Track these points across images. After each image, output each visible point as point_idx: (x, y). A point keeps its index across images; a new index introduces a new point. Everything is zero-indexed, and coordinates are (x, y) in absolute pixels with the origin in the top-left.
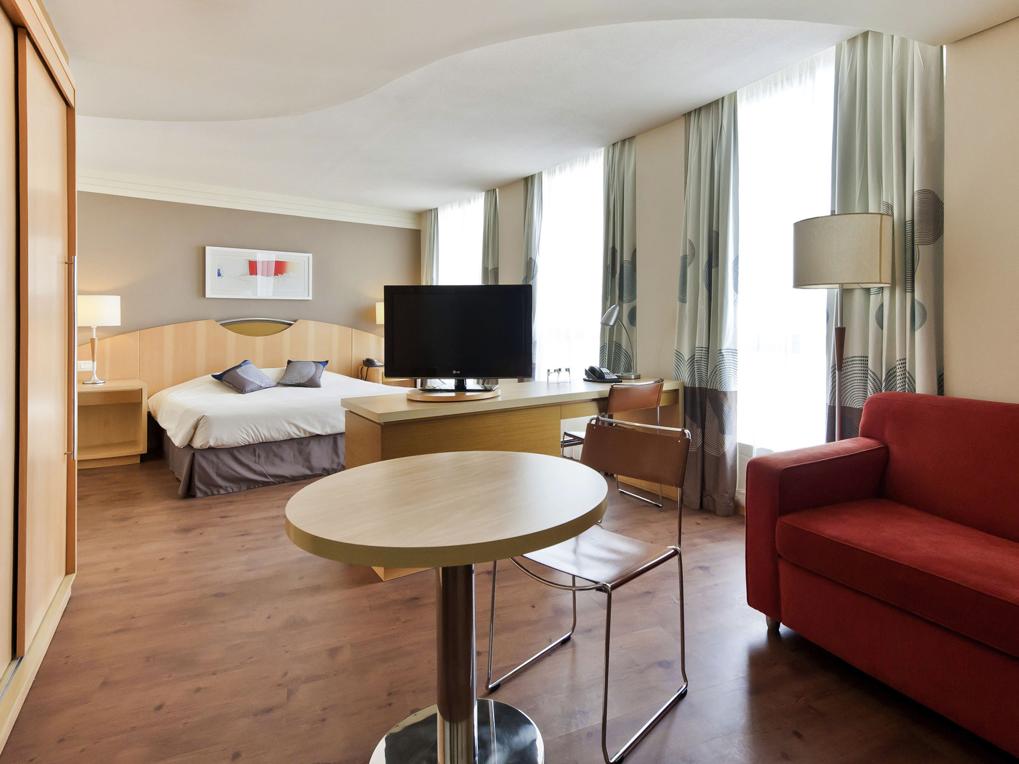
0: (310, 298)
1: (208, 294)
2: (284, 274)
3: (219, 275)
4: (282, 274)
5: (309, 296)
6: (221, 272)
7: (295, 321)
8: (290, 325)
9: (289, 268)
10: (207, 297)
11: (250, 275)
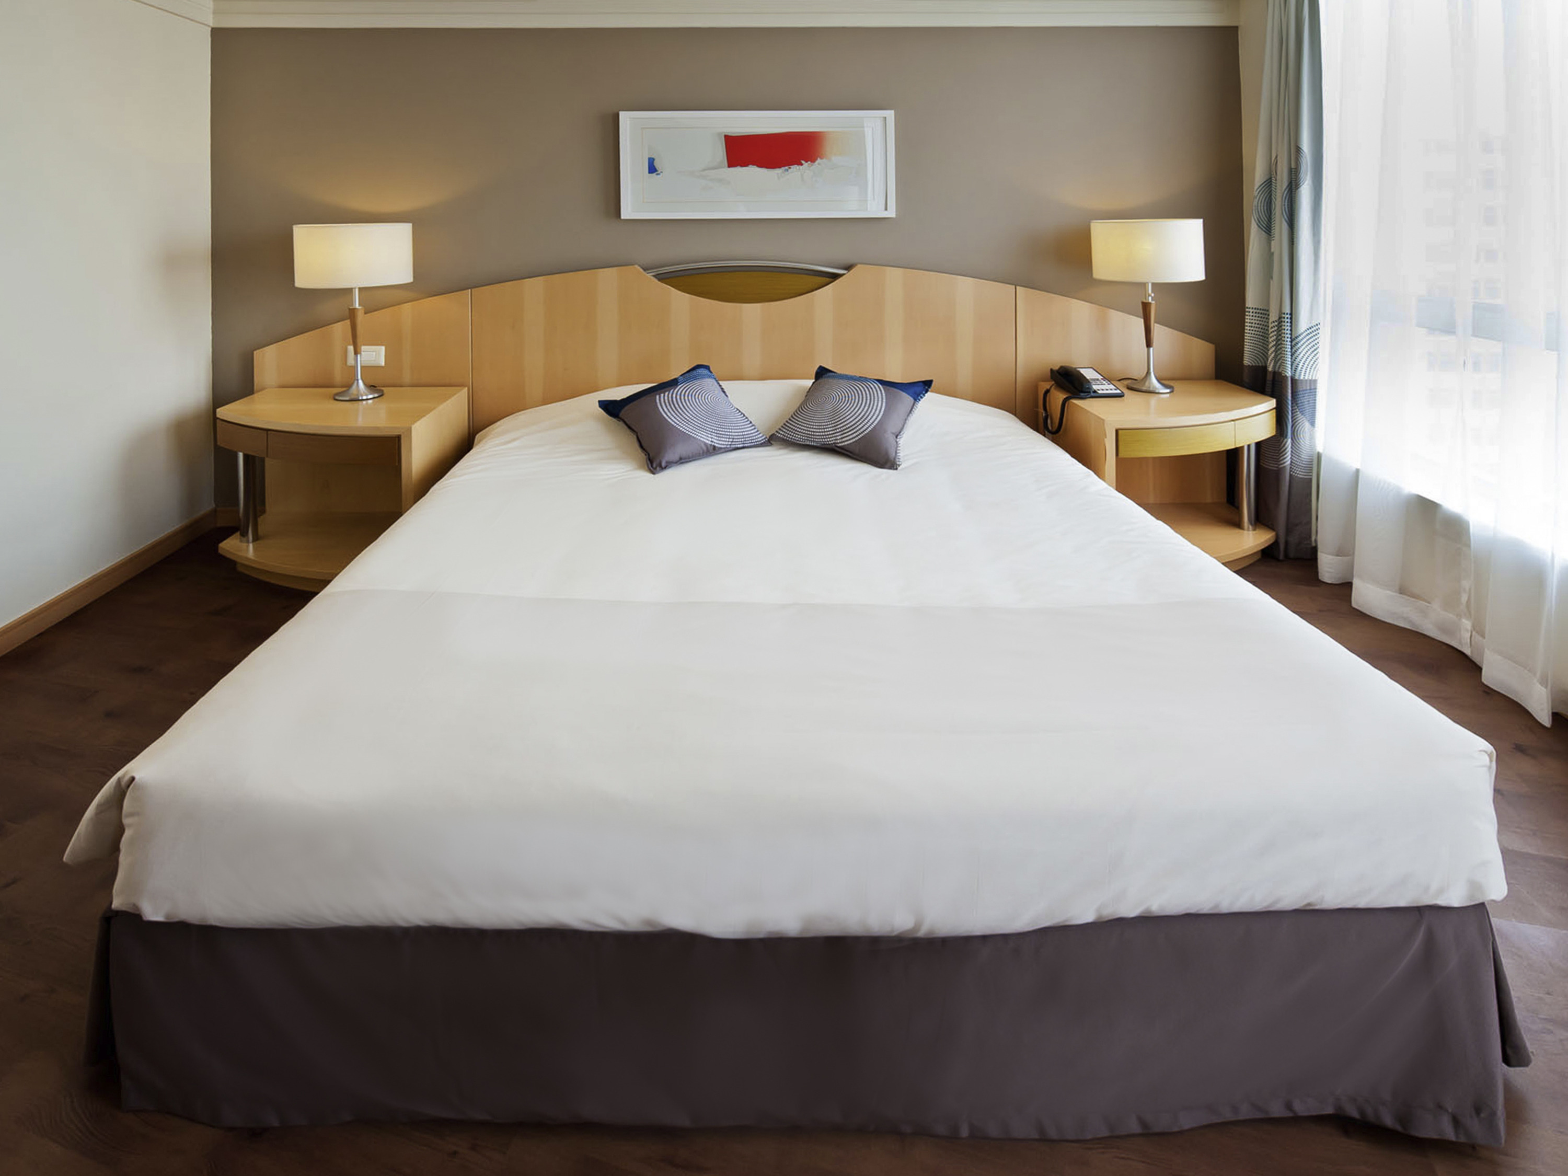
0: (891, 213)
1: (628, 211)
2: (819, 161)
3: (652, 169)
4: (813, 161)
5: (886, 209)
6: (657, 164)
7: (849, 268)
8: (835, 277)
9: (829, 147)
10: (622, 218)
11: (730, 166)
